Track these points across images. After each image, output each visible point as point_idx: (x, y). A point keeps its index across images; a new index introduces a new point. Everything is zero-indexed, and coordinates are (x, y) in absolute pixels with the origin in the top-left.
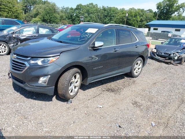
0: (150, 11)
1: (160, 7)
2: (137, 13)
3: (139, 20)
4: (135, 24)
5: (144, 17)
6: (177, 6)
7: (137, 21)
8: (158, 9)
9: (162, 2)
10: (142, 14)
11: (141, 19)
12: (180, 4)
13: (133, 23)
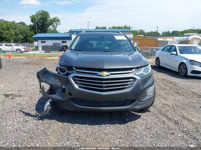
0: (23, 24)
1: (34, 20)
2: (9, 26)
3: (13, 33)
4: (10, 37)
5: (18, 30)
6: (50, 20)
7: (12, 35)
8: (32, 22)
9: (35, 15)
10: (15, 27)
11: (15, 33)
12: (52, 19)
13: (7, 37)
